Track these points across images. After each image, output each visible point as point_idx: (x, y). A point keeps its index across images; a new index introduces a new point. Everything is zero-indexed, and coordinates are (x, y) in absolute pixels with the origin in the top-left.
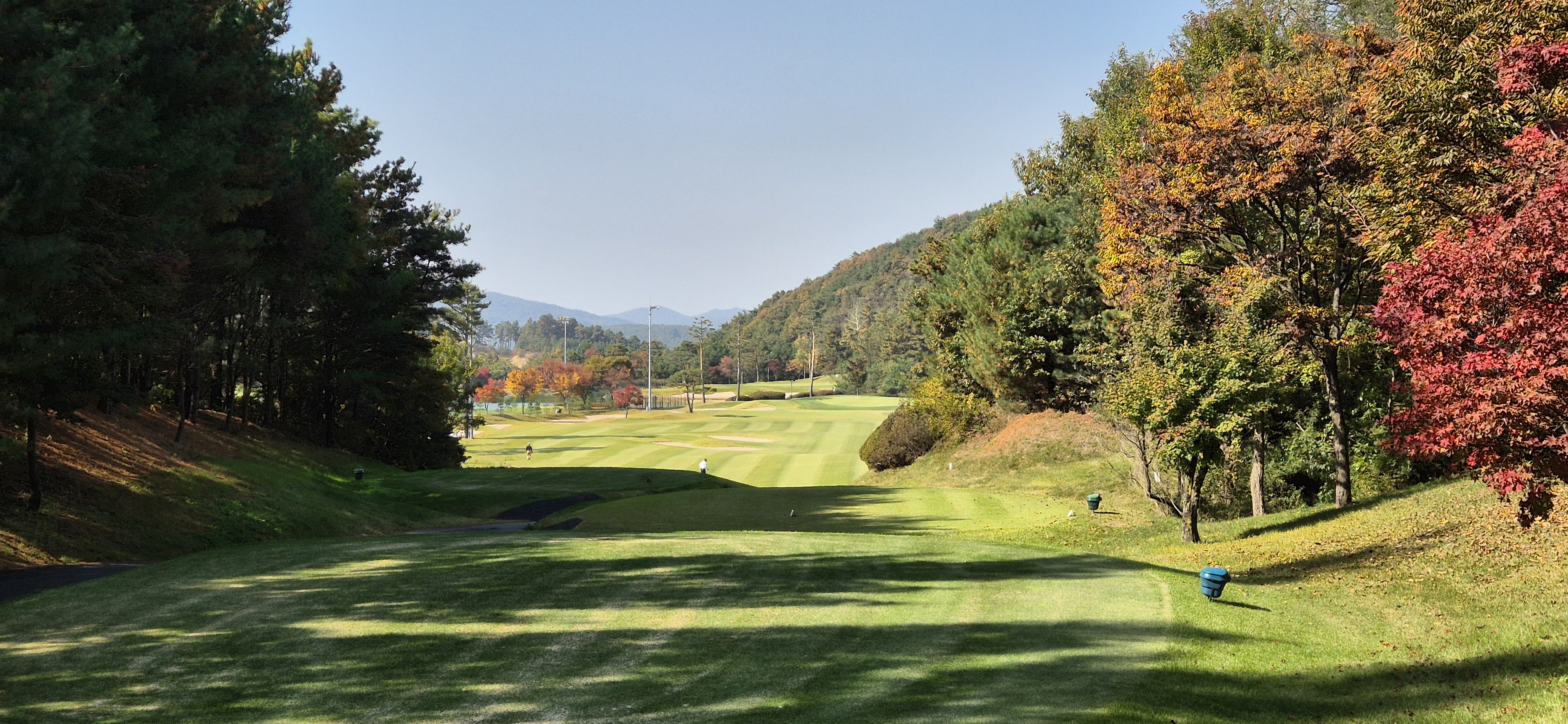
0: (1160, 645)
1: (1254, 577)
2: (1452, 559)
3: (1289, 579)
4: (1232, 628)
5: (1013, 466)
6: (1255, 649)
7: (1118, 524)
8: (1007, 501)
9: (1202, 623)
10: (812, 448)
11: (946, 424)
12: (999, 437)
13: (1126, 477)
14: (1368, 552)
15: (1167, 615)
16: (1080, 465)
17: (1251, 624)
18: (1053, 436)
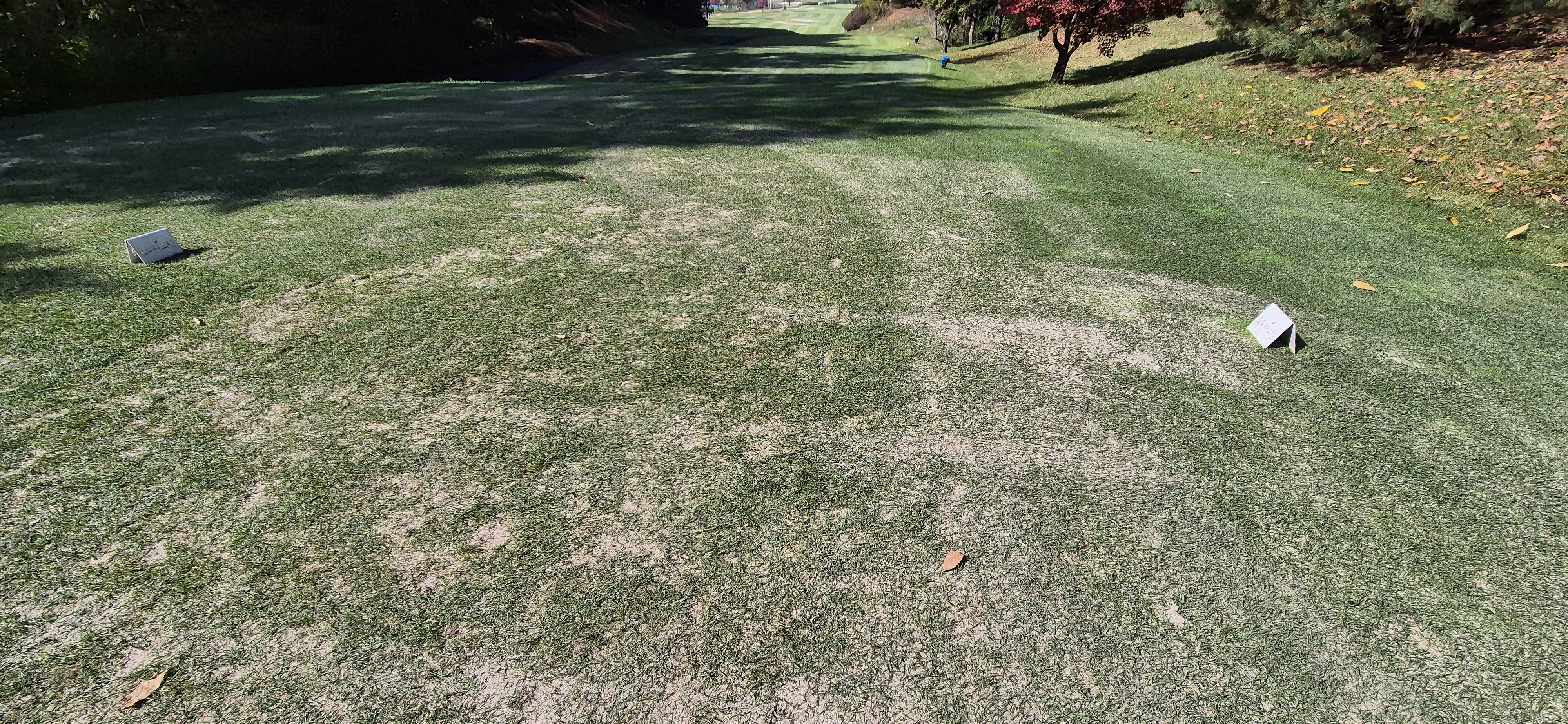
0: (924, 80)
1: (960, 62)
2: (1021, 56)
3: (970, 63)
4: (947, 76)
5: (893, 29)
6: (952, 82)
7: (923, 48)
8: (888, 40)
9: (938, 75)
10: (827, 24)
11: (873, 13)
12: (891, 18)
13: (930, 32)
14: (996, 54)
15: (928, 72)
16: (916, 28)
17: (953, 75)
18: (908, 17)
